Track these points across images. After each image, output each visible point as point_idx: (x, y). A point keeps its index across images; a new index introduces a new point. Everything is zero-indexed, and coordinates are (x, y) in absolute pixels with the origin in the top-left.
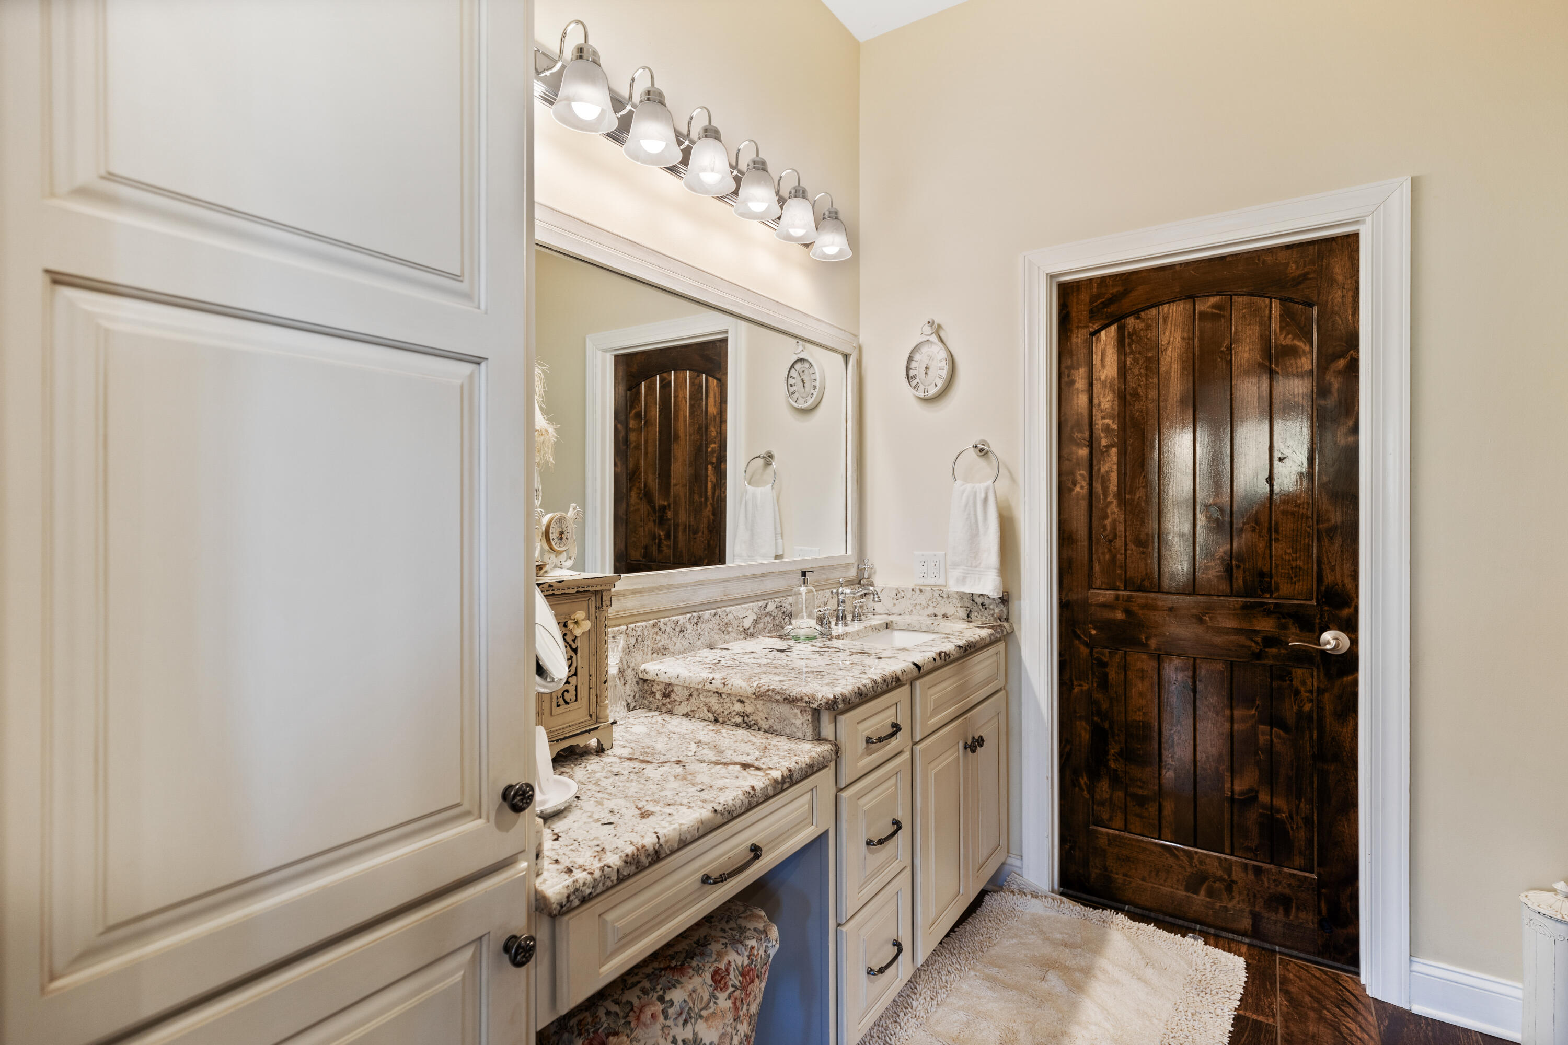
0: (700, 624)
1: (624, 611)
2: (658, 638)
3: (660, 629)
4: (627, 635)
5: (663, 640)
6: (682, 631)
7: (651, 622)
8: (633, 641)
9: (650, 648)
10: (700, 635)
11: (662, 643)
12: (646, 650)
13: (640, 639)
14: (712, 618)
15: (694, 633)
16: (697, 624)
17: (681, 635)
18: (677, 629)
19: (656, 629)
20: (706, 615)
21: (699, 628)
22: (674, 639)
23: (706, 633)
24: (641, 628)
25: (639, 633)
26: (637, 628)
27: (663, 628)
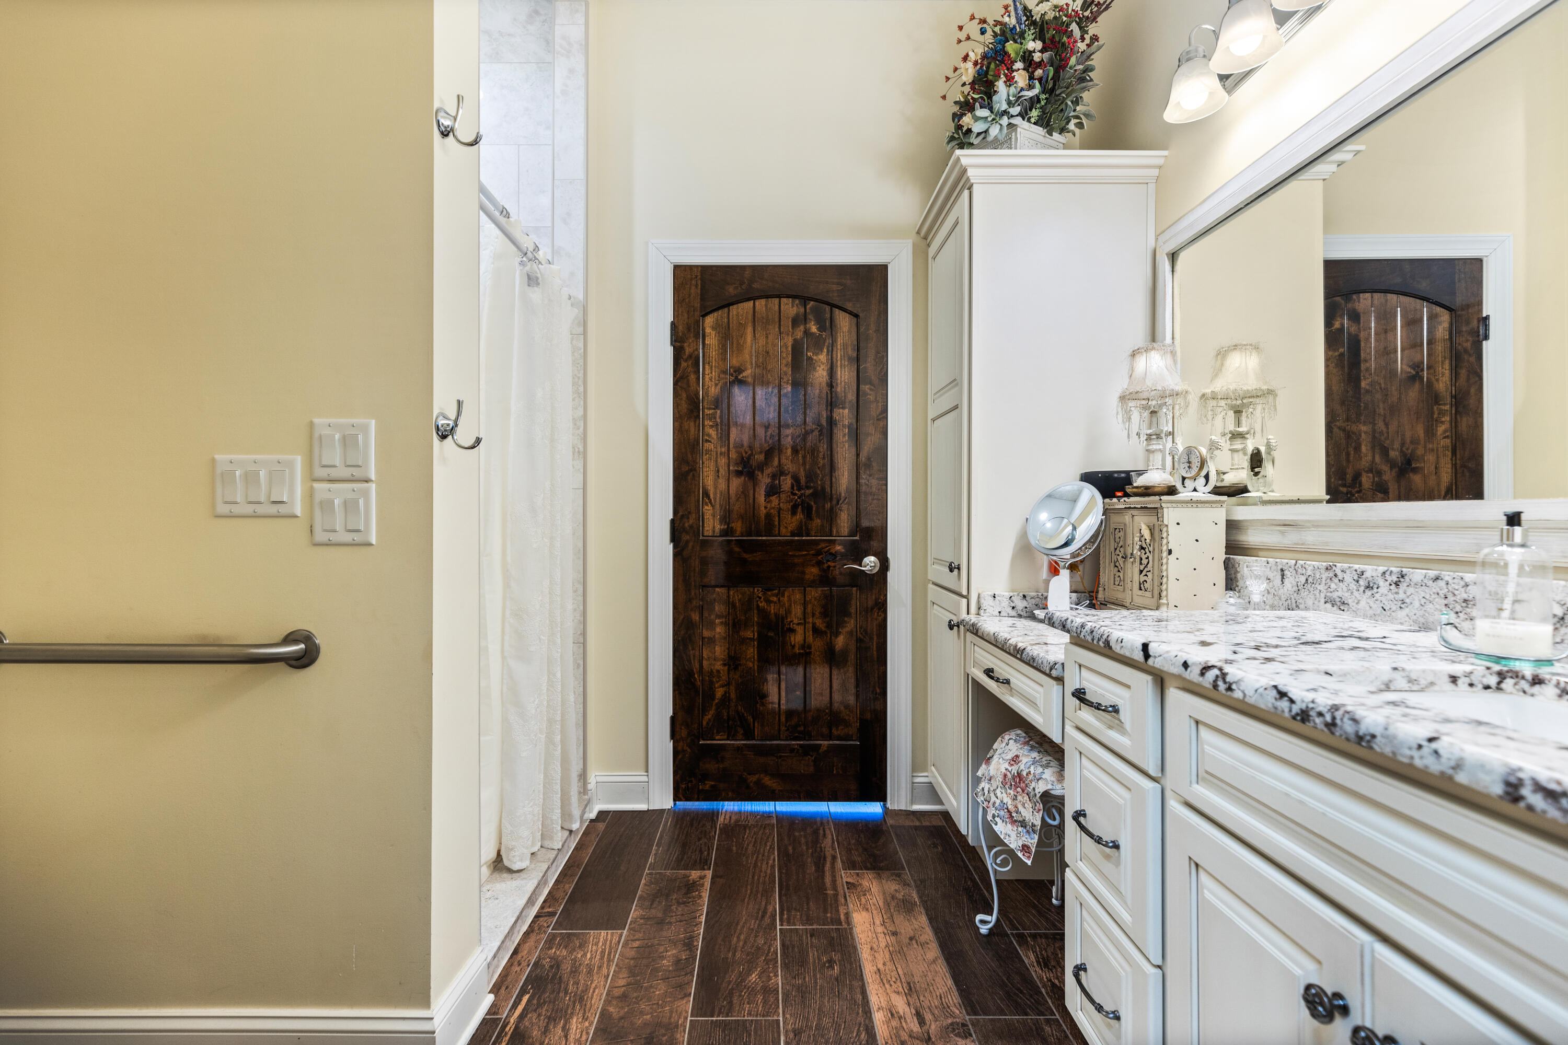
0: (1403, 586)
1: (1302, 544)
2: (1333, 586)
3: (1336, 575)
4: (1297, 571)
5: (1340, 591)
6: (1368, 587)
7: (1325, 564)
8: (1303, 579)
9: (1323, 595)
10: (1403, 602)
11: (1340, 594)
12: (1318, 594)
13: (1310, 580)
14: (1430, 583)
15: (1391, 596)
16: (1397, 584)
17: (1369, 593)
18: (1362, 582)
19: (1331, 574)
20: (1417, 575)
21: (1401, 591)
22: (1356, 593)
23: (1417, 604)
24: (1311, 568)
25: (1309, 573)
26: (1307, 567)
27: (1340, 575)
